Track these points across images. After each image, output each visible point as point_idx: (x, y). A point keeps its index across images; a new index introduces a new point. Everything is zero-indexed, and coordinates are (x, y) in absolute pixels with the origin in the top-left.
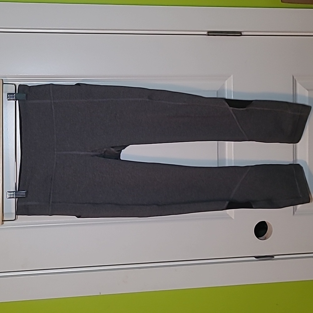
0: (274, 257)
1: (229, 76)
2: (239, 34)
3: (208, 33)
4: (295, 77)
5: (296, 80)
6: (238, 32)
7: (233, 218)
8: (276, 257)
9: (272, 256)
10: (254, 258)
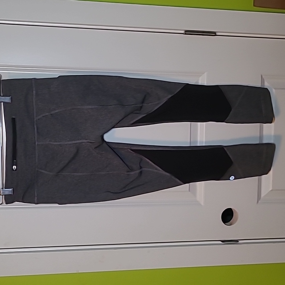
0: (238, 241)
1: (203, 73)
2: (214, 34)
3: (185, 32)
4: (263, 77)
5: (264, 79)
6: (213, 32)
7: (202, 204)
8: (240, 242)
9: (237, 241)
10: (220, 242)
